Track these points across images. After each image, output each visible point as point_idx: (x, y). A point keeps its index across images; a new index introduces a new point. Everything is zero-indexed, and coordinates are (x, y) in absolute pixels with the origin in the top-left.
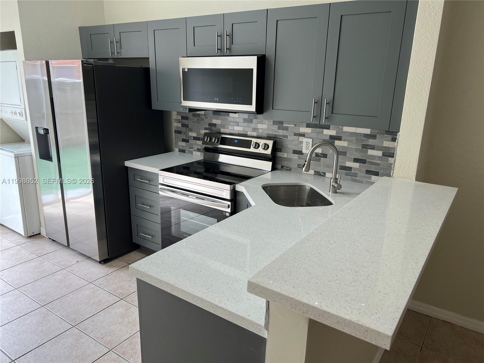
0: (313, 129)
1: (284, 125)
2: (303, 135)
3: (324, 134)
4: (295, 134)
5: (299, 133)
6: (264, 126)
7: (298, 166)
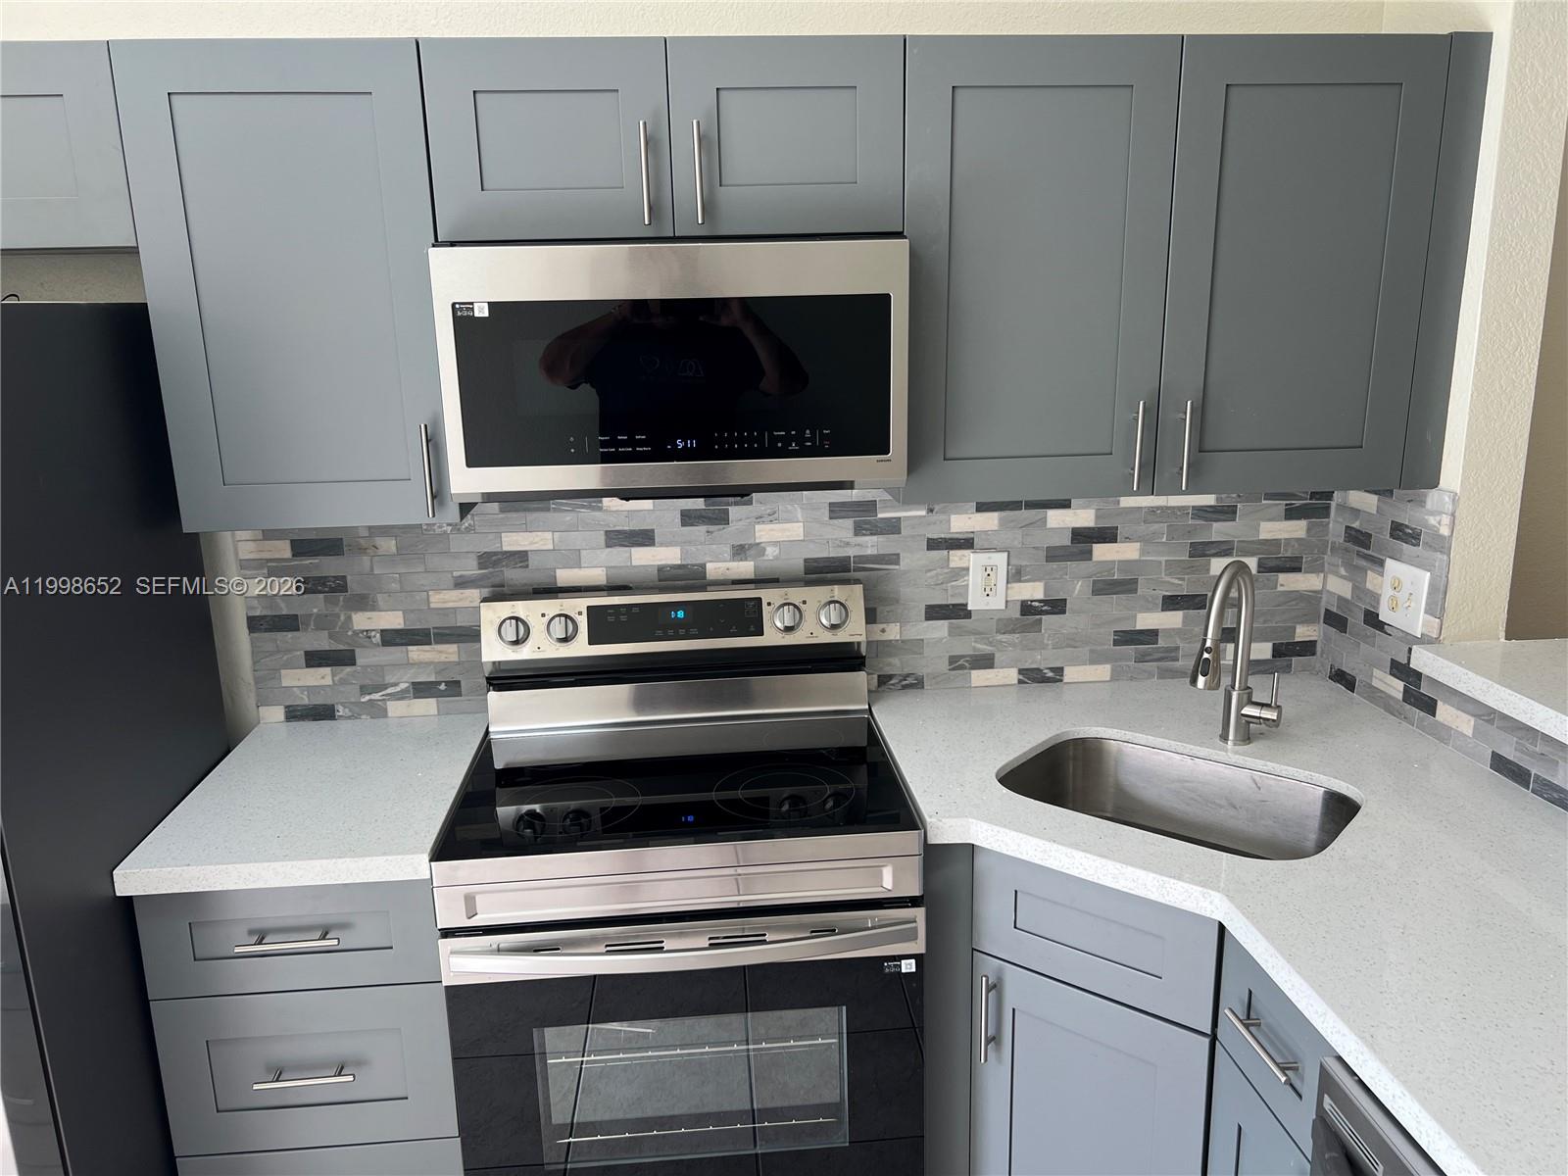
0: (1005, 514)
1: (880, 516)
2: (966, 543)
3: (1048, 526)
4: (933, 544)
5: (948, 536)
6: (794, 531)
7: (950, 663)
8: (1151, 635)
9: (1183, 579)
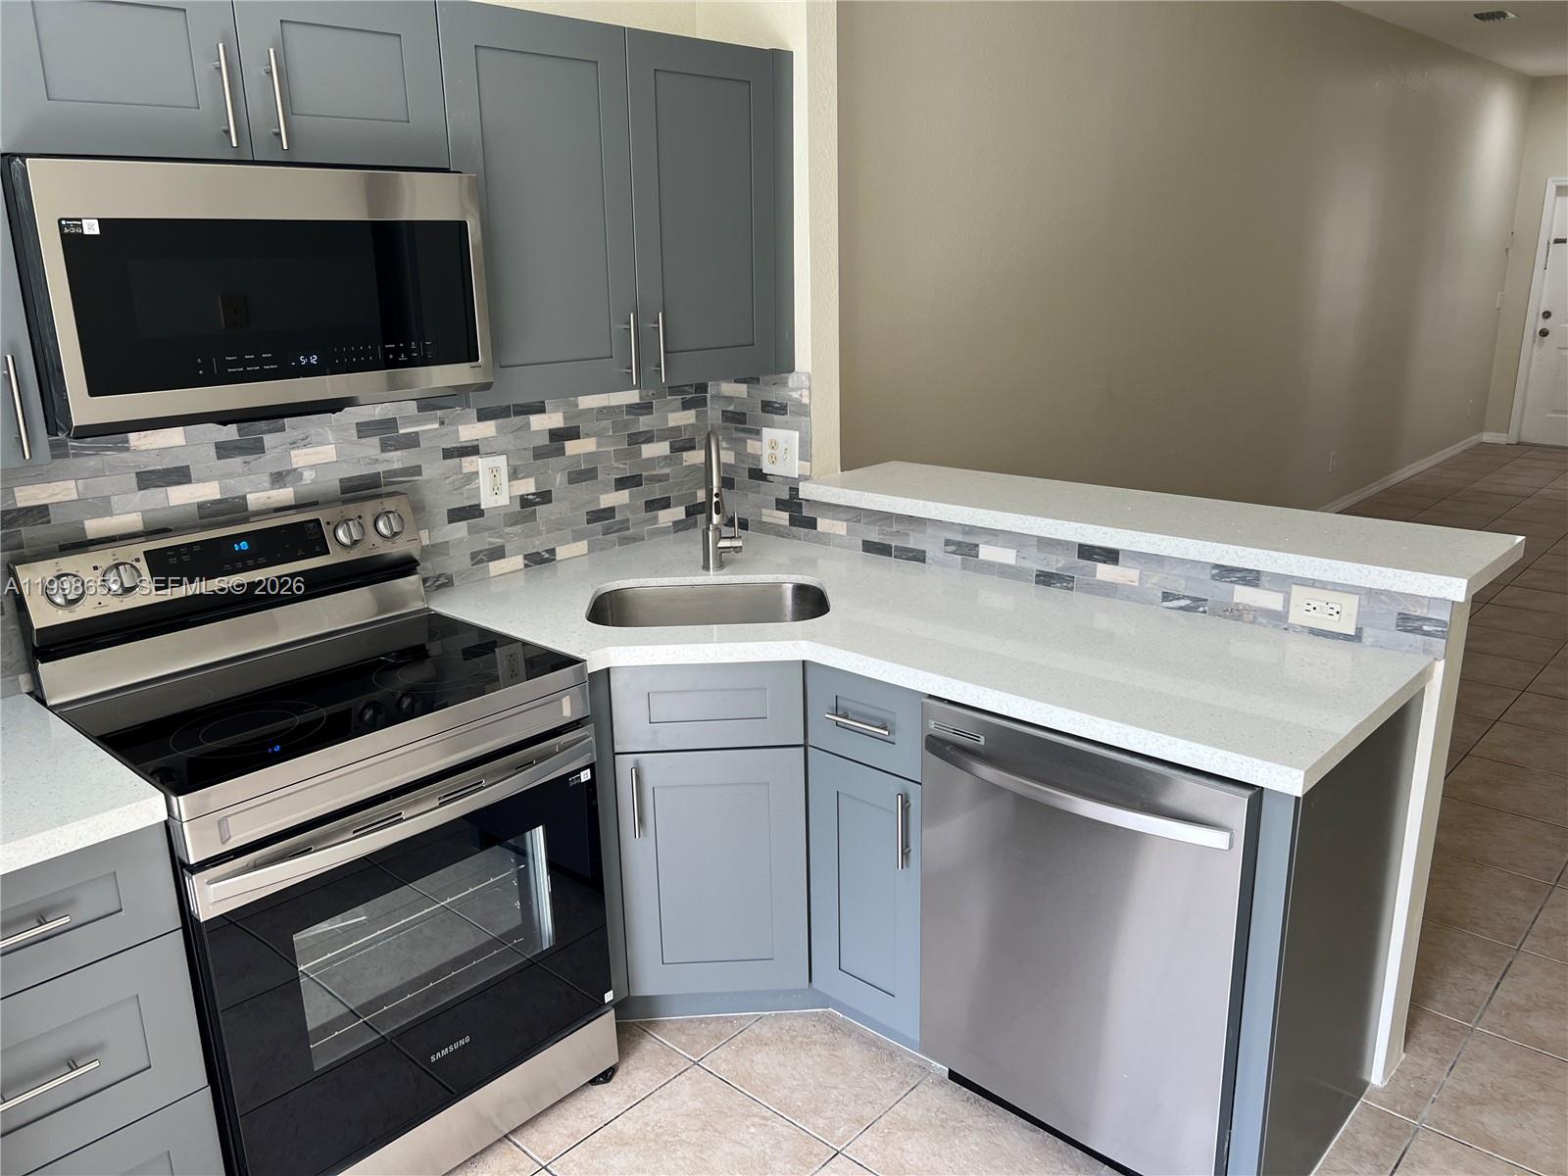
0: (500, 421)
1: (401, 431)
2: (472, 450)
3: (532, 429)
4: (448, 454)
5: (459, 445)
6: (327, 453)
7: (472, 559)
8: (610, 512)
9: (625, 464)
